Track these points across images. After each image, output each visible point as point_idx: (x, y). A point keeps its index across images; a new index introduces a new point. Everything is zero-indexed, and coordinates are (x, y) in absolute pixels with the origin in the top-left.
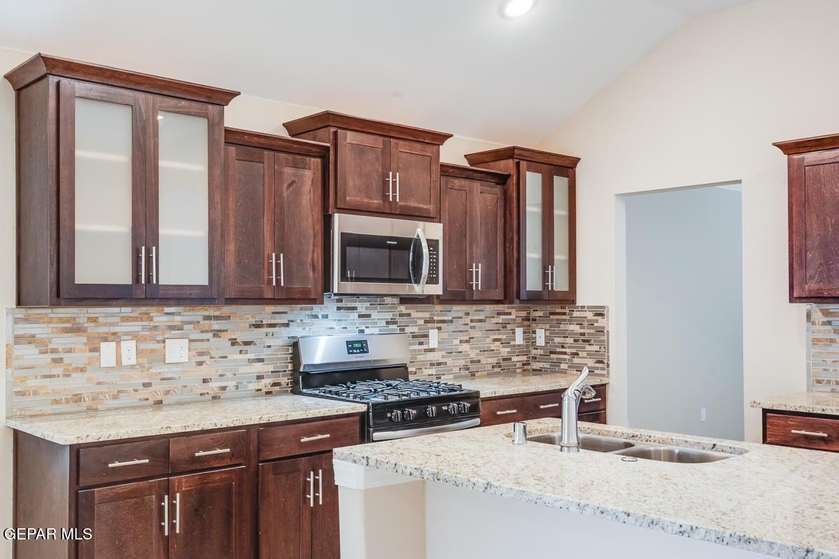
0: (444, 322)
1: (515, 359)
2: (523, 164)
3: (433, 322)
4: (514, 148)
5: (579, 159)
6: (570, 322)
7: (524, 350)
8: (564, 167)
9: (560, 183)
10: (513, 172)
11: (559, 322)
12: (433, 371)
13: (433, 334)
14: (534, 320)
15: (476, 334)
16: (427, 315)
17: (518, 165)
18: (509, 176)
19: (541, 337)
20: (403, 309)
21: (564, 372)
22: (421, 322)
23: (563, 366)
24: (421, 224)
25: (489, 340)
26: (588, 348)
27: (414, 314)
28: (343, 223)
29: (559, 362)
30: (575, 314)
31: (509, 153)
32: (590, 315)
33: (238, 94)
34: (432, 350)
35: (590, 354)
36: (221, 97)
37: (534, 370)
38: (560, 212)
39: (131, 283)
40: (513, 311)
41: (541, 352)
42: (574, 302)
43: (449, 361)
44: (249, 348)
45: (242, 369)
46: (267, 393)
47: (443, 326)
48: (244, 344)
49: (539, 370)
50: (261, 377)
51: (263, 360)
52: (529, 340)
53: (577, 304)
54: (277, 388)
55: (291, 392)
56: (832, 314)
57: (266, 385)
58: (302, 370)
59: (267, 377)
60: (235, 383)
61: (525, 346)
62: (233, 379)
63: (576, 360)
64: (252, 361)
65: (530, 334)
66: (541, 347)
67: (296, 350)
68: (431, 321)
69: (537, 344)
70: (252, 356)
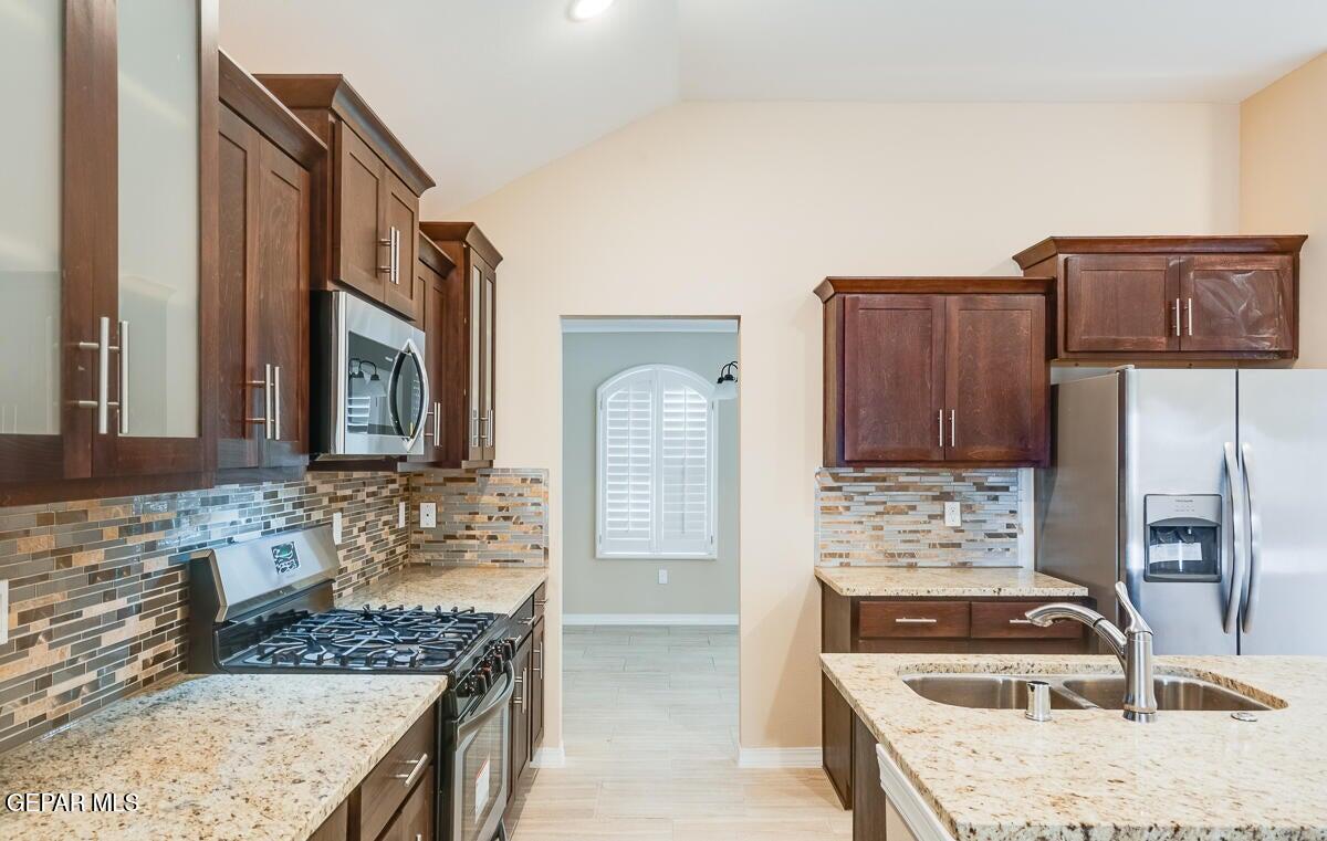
0: (345, 498)
1: (398, 552)
2: (472, 252)
3: (336, 499)
4: (469, 225)
5: (501, 257)
6: (483, 492)
7: (404, 537)
8: (489, 263)
9: (488, 288)
10: (460, 263)
11: (462, 493)
13: (337, 519)
14: (417, 489)
15: (371, 516)
16: (331, 488)
17: (466, 253)
18: (455, 265)
19: (428, 516)
21: (470, 566)
23: (468, 556)
24: (411, 330)
26: (513, 527)
27: (322, 489)
29: (462, 551)
30: (493, 480)
31: (459, 231)
32: (515, 482)
34: (337, 549)
35: (516, 537)
37: (417, 567)
38: (488, 332)
40: (397, 477)
41: (430, 537)
42: (491, 464)
43: (349, 562)
44: (117, 584)
45: (108, 639)
46: (148, 681)
47: (344, 504)
48: (110, 575)
49: (427, 564)
50: (136, 649)
51: (139, 609)
52: (413, 522)
53: (496, 465)
54: (160, 667)
55: (182, 667)
56: (843, 479)
57: (146, 665)
58: (221, 618)
59: (148, 645)
60: (91, 676)
61: (406, 528)
62: (91, 667)
63: (493, 546)
64: (123, 614)
65: (413, 508)
66: (429, 530)
67: (198, 577)
68: (333, 499)
69: (423, 525)
70: (121, 603)
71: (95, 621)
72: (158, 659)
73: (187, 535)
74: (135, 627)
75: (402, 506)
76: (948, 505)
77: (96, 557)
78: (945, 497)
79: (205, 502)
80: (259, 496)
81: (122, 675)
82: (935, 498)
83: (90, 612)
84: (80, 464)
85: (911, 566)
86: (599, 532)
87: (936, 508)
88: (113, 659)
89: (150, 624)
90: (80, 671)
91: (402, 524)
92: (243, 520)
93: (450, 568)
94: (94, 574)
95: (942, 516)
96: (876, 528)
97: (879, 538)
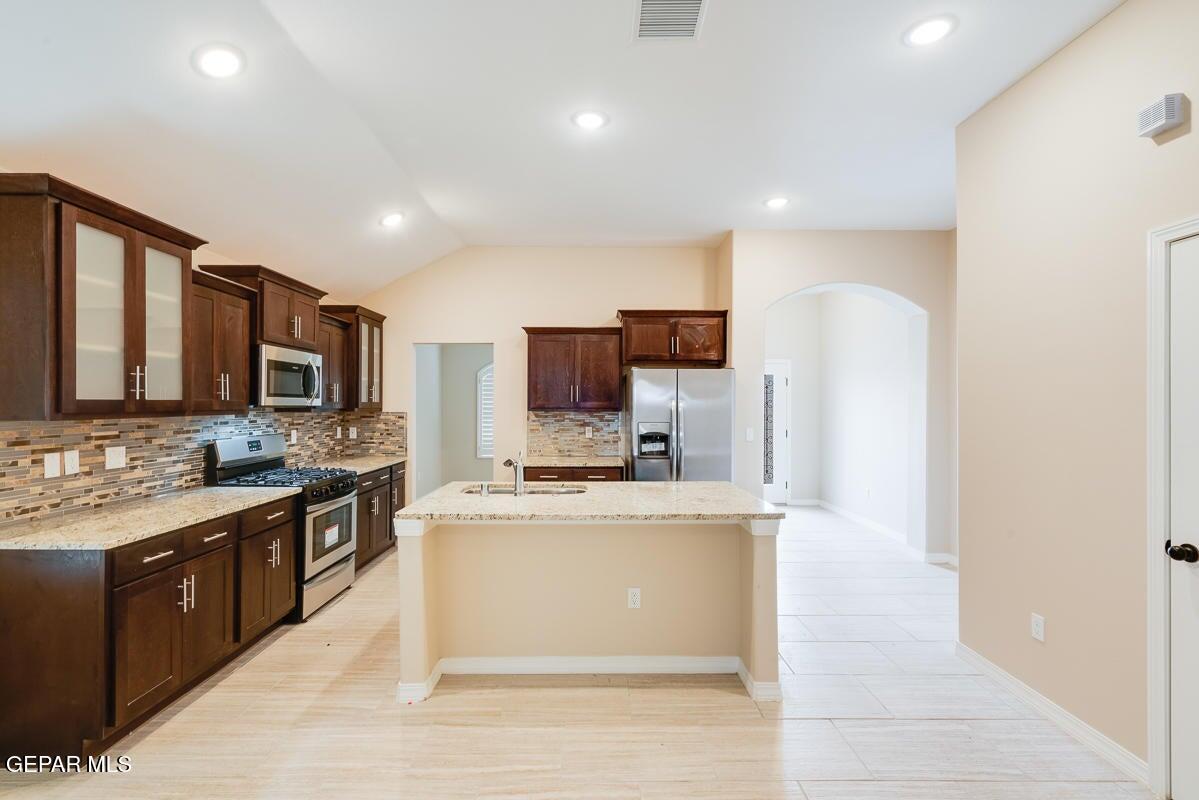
0: (300, 424)
1: (336, 448)
2: (361, 317)
3: (293, 424)
4: (357, 306)
5: (385, 317)
6: (378, 422)
7: (340, 442)
8: (377, 320)
9: (376, 331)
10: (354, 322)
11: (368, 423)
12: (293, 461)
13: (294, 433)
14: (348, 421)
15: (317, 432)
16: (290, 420)
17: (357, 318)
18: (351, 324)
19: (353, 433)
20: (276, 415)
21: (372, 455)
22: (287, 425)
23: (371, 451)
24: (311, 355)
25: (306, 438)
26: (391, 438)
27: (284, 420)
28: (269, 353)
29: (368, 449)
30: (382, 417)
31: (353, 309)
32: (393, 418)
33: (204, 242)
34: (293, 445)
35: (393, 443)
36: (192, 243)
37: (347, 455)
38: (376, 351)
39: (122, 398)
40: (336, 416)
41: (354, 443)
42: (381, 409)
43: (302, 452)
44: (173, 451)
45: (168, 470)
46: (187, 488)
47: (299, 427)
48: (170, 448)
49: (352, 455)
50: (182, 475)
51: (183, 461)
52: (345, 435)
53: (383, 411)
54: (194, 483)
55: (204, 485)
56: (541, 416)
57: (186, 481)
58: (219, 466)
59: (187, 475)
60: (162, 482)
61: (343, 439)
62: (161, 479)
63: (382, 447)
64: (175, 462)
65: (345, 431)
66: (353, 440)
67: (210, 451)
68: (292, 424)
69: (351, 437)
70: (175, 458)
71: (164, 463)
72: (192, 480)
73: (206, 436)
74: (180, 467)
75: (339, 429)
76: (587, 428)
77: (163, 441)
78: (585, 424)
79: (216, 424)
80: (246, 422)
81: (175, 484)
82: (582, 425)
83: (159, 460)
84: (132, 408)
85: (569, 456)
86: (479, 445)
87: (582, 429)
88: (170, 477)
89: (189, 467)
90: (156, 480)
91: (339, 436)
92: (237, 432)
93: (364, 456)
94: (161, 447)
95: (584, 433)
96: (554, 439)
97: (556, 443)
